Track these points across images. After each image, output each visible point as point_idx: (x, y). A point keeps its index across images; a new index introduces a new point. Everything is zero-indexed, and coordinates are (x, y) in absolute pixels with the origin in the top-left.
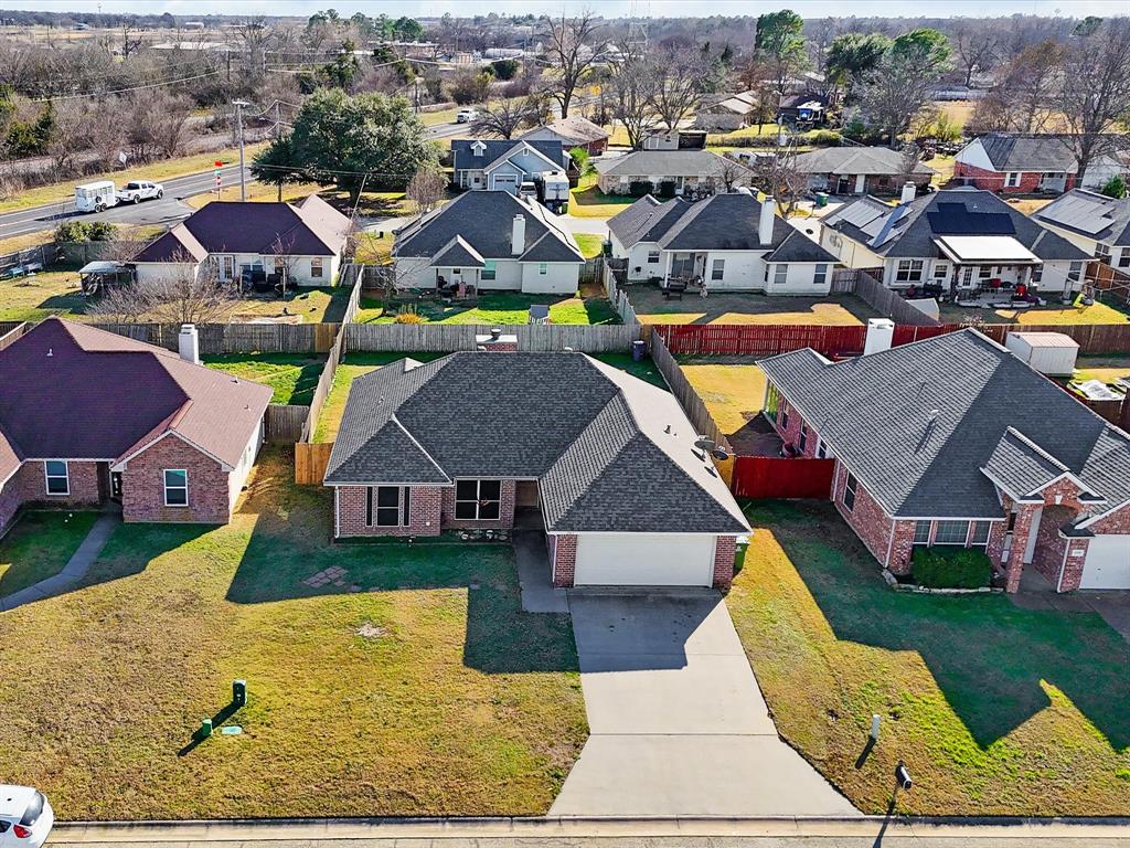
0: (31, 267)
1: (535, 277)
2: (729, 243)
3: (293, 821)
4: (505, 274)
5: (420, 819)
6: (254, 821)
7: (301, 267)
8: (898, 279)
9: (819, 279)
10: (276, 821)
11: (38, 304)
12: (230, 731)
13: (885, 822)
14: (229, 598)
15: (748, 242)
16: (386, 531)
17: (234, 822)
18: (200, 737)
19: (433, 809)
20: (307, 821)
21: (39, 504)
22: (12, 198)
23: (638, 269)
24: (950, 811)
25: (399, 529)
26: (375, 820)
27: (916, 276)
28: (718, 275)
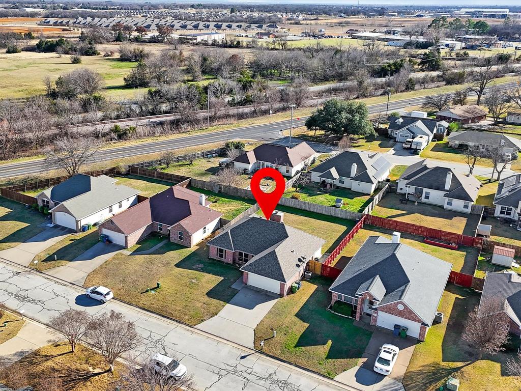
0: (214, 155)
1: (355, 186)
2: (432, 186)
3: (150, 311)
4: (348, 183)
5: (171, 319)
6: (144, 309)
7: (283, 169)
8: (501, 213)
9: (466, 207)
10: (147, 311)
11: (206, 169)
12: (153, 292)
13: (257, 352)
14: (175, 265)
15: (440, 187)
16: (220, 259)
17: (141, 308)
18: (147, 291)
19: (174, 318)
20: (152, 312)
21: (156, 232)
22: (232, 124)
23: (401, 189)
24: (272, 355)
25: (223, 259)
26: (163, 316)
27: (509, 214)
28: (427, 197)
